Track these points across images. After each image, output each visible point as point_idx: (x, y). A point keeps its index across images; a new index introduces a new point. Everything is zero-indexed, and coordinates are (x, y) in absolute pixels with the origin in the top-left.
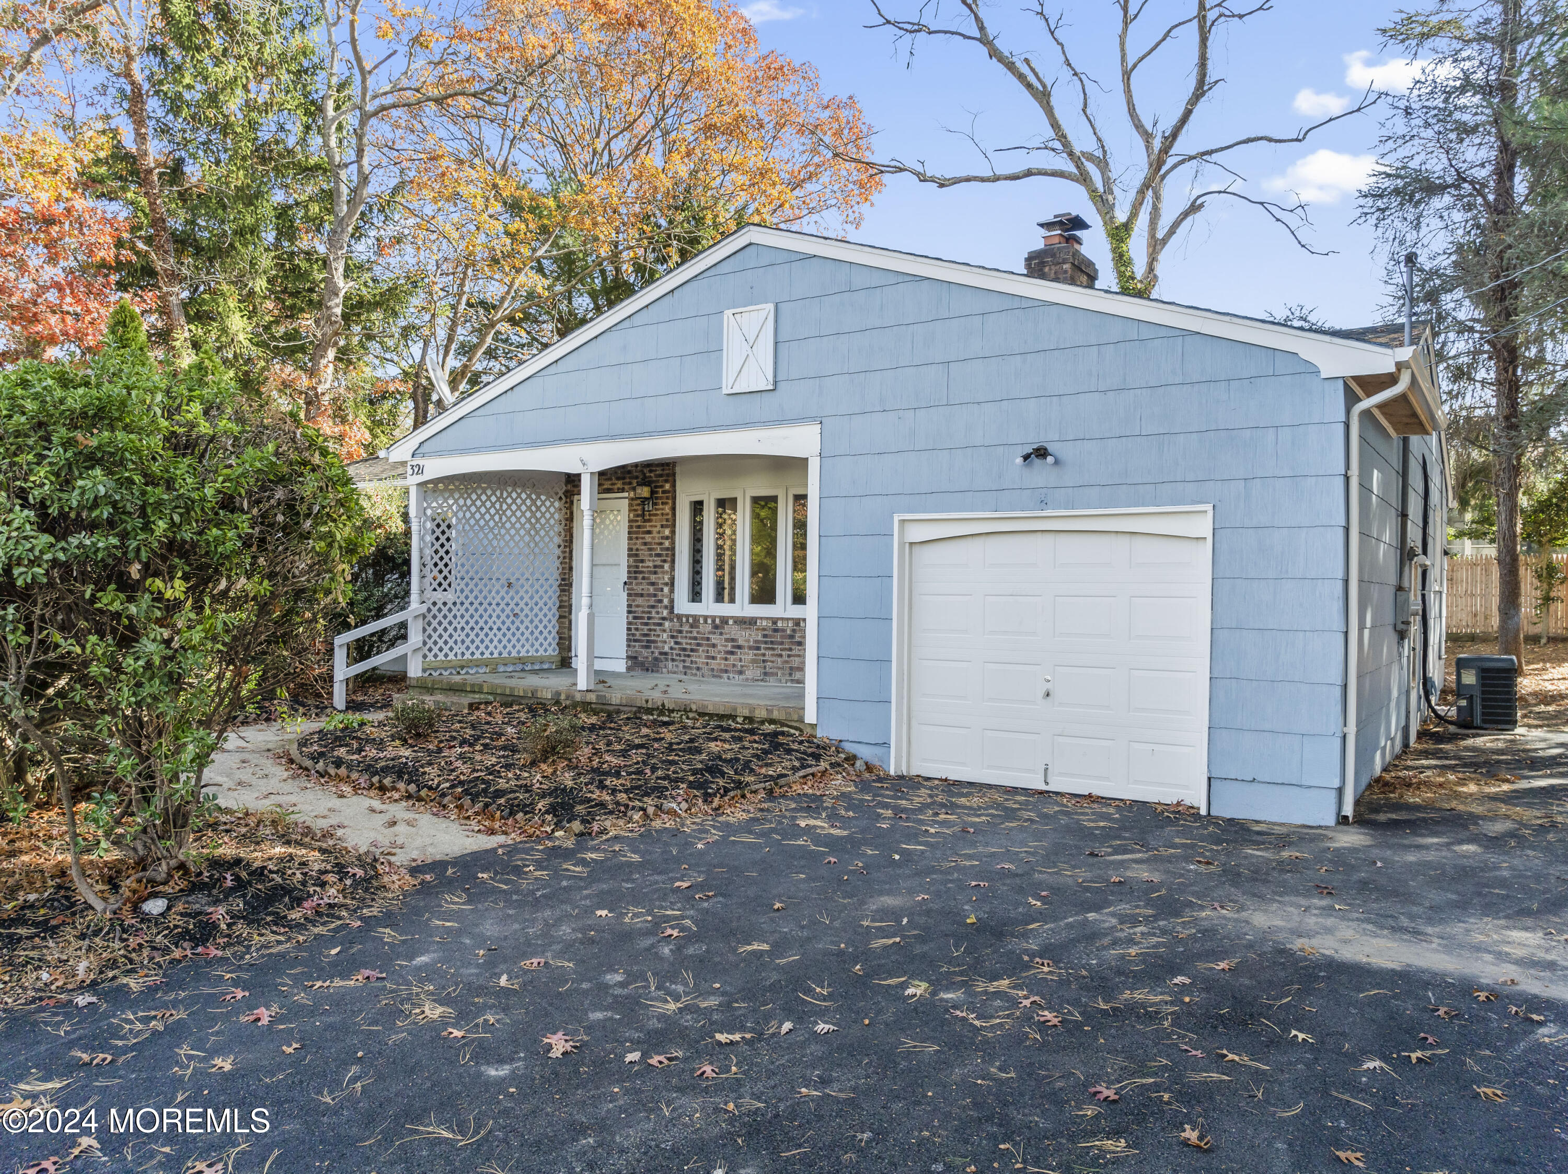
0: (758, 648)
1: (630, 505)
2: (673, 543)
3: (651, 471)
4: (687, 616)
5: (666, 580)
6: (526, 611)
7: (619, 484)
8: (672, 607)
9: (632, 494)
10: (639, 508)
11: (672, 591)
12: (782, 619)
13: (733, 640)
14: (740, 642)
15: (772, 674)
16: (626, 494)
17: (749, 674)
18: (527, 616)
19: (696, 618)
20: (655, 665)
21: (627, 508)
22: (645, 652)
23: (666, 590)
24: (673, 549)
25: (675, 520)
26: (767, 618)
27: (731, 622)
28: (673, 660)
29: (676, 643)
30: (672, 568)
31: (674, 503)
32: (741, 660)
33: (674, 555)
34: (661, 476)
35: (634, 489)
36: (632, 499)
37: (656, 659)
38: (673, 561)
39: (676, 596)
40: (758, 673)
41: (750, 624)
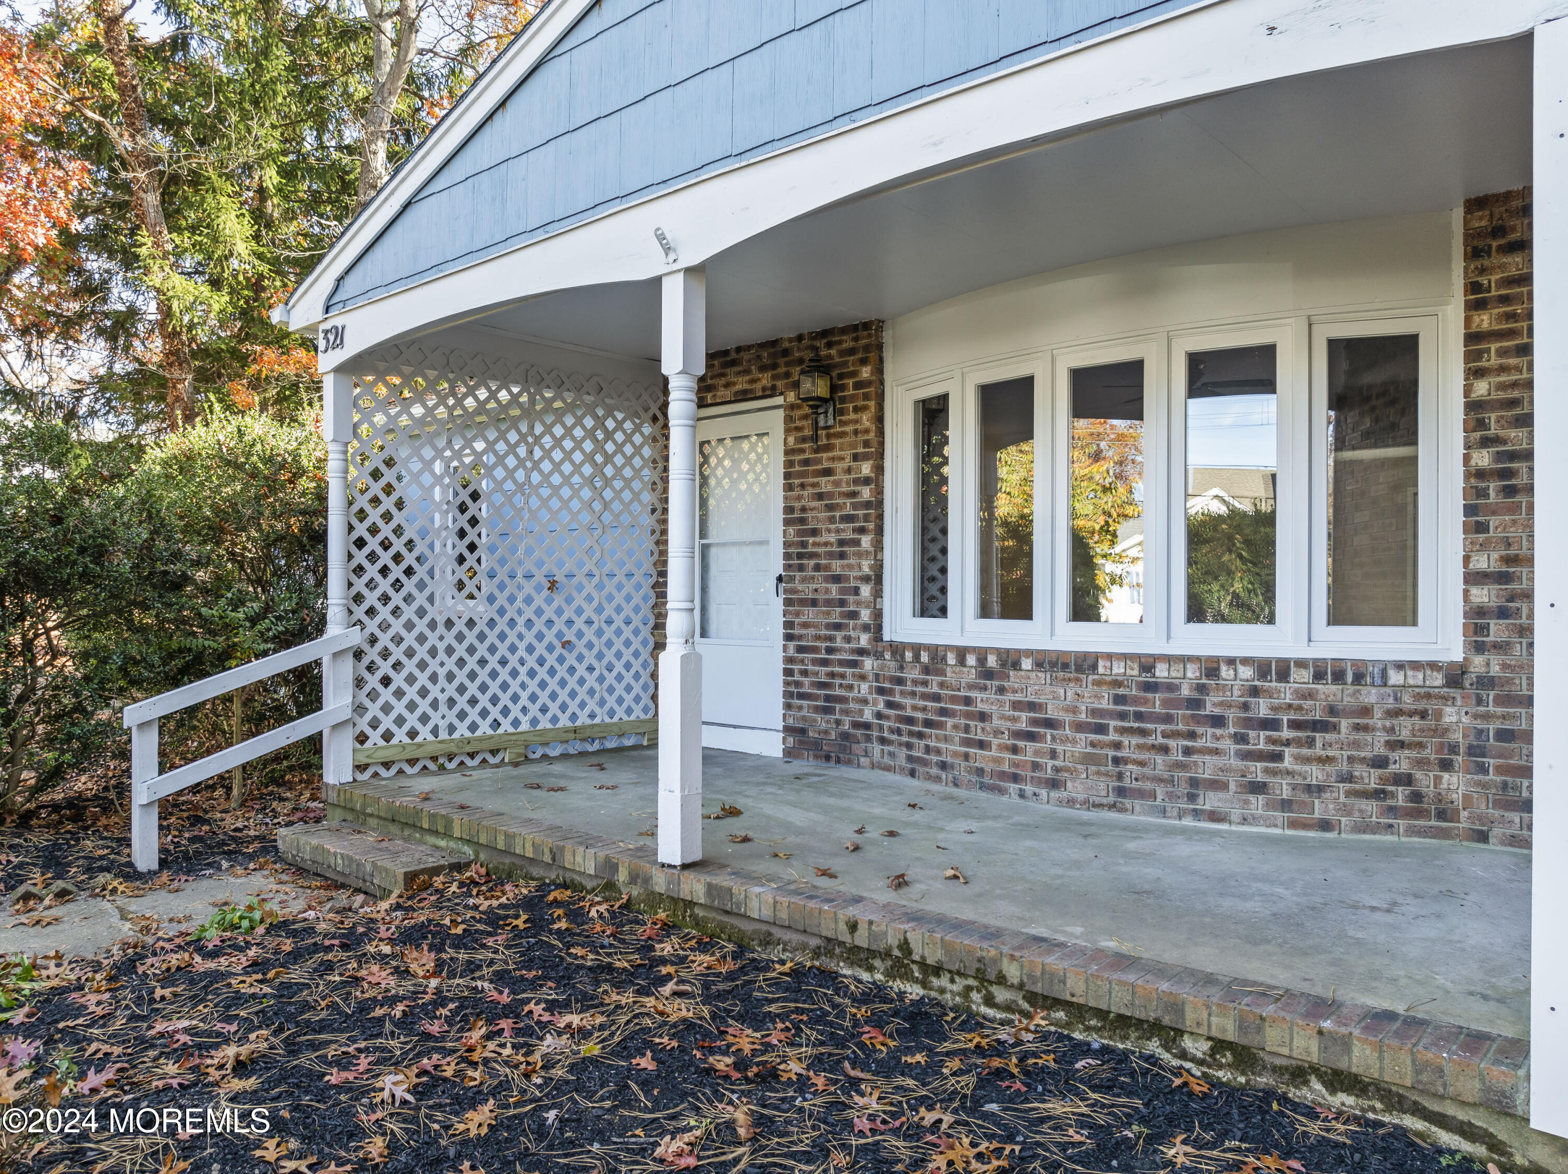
0: (1101, 729)
1: (788, 419)
2: (879, 491)
3: (829, 345)
4: (917, 649)
5: (866, 569)
6: (589, 634)
7: (765, 380)
8: (879, 628)
9: (791, 397)
10: (807, 423)
11: (878, 593)
12: (1169, 659)
13: (1032, 706)
14: (1052, 712)
15: (1141, 794)
16: (779, 400)
17: (1075, 788)
18: (590, 646)
19: (937, 653)
20: (843, 749)
21: (781, 427)
22: (822, 722)
23: (866, 591)
24: (880, 504)
25: (882, 444)
26: (1125, 657)
27: (1027, 664)
28: (883, 741)
29: (890, 705)
30: (878, 545)
31: (881, 407)
32: (1053, 754)
33: (881, 517)
34: (852, 351)
35: (796, 385)
36: (792, 407)
37: (845, 736)
38: (880, 531)
39: (886, 604)
40: (1102, 788)
41: (1079, 669)
